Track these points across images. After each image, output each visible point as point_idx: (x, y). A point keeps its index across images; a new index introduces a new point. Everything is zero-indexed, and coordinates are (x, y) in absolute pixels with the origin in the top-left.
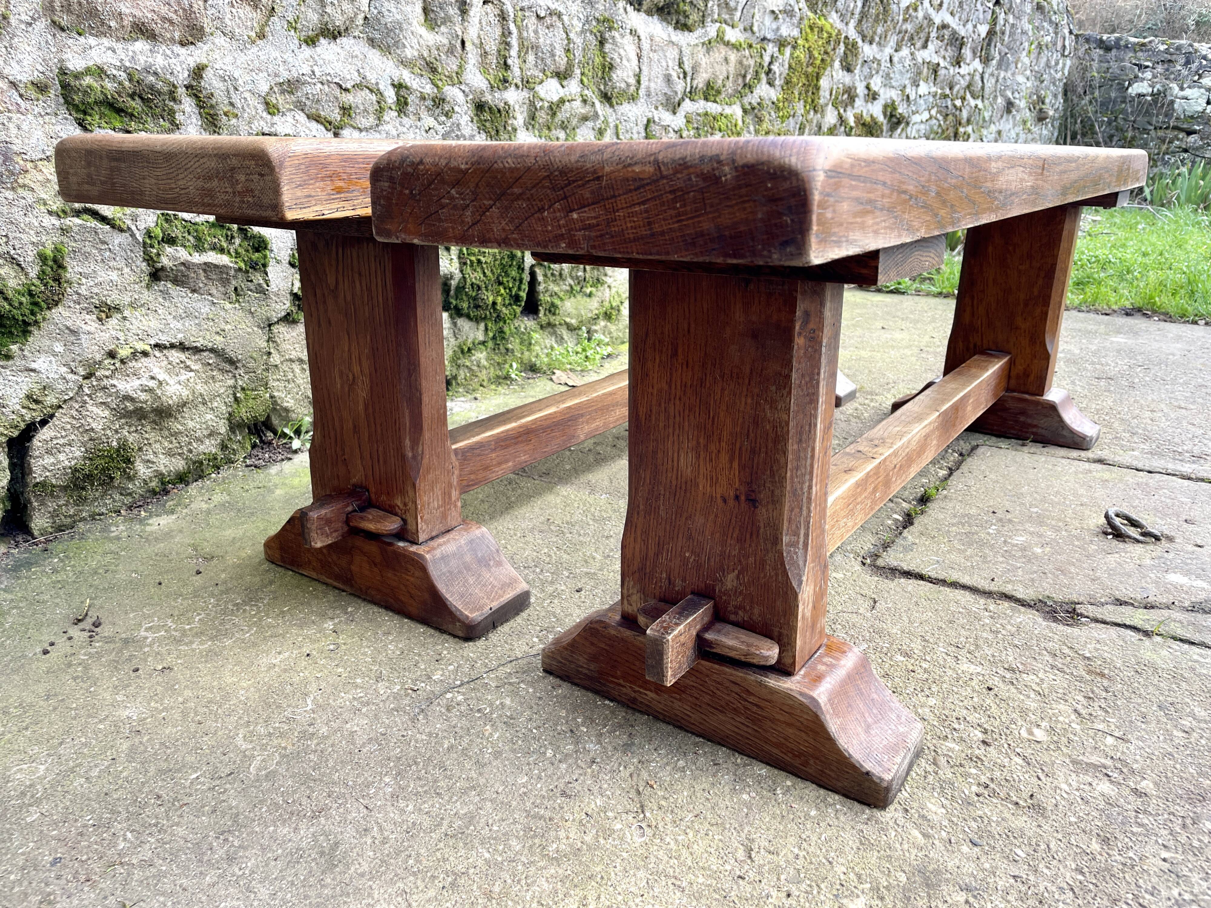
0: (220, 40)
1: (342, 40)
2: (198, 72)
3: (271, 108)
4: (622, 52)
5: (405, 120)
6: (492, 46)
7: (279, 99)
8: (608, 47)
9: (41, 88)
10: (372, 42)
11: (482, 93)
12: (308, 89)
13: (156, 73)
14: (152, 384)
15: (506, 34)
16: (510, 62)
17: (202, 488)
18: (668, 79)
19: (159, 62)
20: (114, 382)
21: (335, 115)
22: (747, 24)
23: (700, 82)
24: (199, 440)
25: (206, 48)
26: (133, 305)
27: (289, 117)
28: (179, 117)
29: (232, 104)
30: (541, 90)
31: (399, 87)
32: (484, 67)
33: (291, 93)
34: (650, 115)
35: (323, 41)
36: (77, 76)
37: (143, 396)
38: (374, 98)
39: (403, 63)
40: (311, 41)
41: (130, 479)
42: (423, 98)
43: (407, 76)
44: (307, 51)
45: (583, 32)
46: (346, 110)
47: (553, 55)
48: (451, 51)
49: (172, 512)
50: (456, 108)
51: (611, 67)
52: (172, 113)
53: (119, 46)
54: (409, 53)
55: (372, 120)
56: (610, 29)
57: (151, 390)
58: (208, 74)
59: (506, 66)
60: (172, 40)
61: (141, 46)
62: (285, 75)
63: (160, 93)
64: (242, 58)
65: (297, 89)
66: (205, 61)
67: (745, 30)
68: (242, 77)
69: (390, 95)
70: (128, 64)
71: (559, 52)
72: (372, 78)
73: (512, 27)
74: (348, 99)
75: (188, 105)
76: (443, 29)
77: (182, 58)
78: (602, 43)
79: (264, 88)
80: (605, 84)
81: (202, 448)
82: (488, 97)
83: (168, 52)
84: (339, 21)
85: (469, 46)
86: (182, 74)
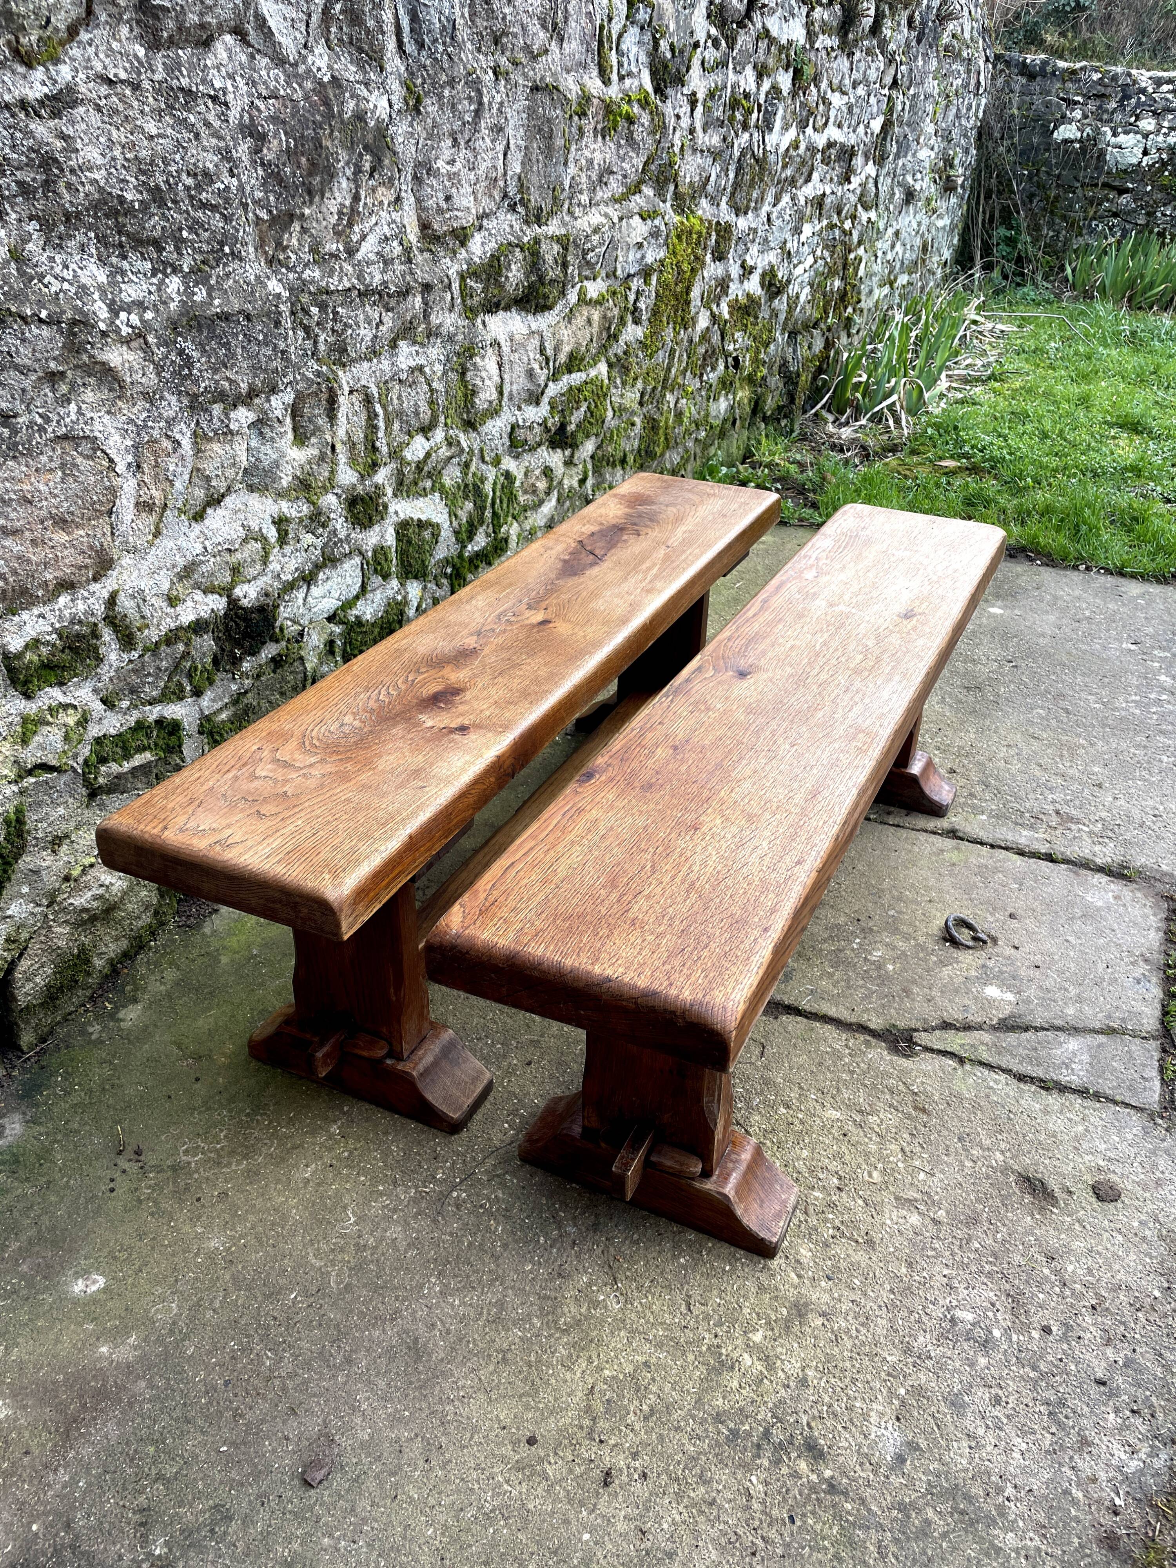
0: (126, 560)
1: (226, 501)
2: (112, 601)
3: (173, 601)
4: (484, 374)
5: (287, 550)
6: (359, 436)
7: (179, 589)
8: (469, 375)
10: (251, 488)
11: (354, 487)
12: (204, 568)
13: (80, 622)
14: (101, 891)
15: (372, 416)
16: (378, 444)
17: (148, 962)
18: (530, 374)
19: (80, 608)
20: (71, 901)
21: (228, 578)
22: (610, 269)
23: (563, 358)
24: (139, 917)
25: (115, 573)
26: (77, 828)
27: (190, 601)
28: (102, 650)
29: (143, 617)
30: (408, 454)
31: (279, 522)
32: (353, 461)
33: (188, 577)
34: (514, 420)
35: (209, 511)
36: (19, 656)
37: (95, 904)
38: (259, 546)
39: (281, 495)
40: (199, 517)
41: (89, 974)
42: (301, 522)
43: (285, 507)
44: (197, 528)
45: (445, 373)
46: (236, 568)
47: (417, 413)
48: (322, 458)
49: (135, 1001)
50: (332, 516)
51: (474, 393)
52: (96, 648)
53: (45, 609)
54: (285, 482)
55: (259, 567)
56: (471, 356)
57: (101, 897)
58: (122, 599)
59: (375, 449)
60: (88, 581)
61: (63, 600)
62: (181, 562)
63: (84, 636)
64: (145, 565)
65: (193, 571)
66: (116, 587)
67: (607, 276)
68: (147, 585)
69: (273, 534)
70: (57, 625)
71: (424, 407)
72: (256, 526)
73: (378, 408)
74: (237, 558)
75: (107, 635)
76: (313, 440)
77: (98, 594)
78: (463, 374)
79: (166, 586)
80: (468, 412)
81: (140, 923)
82: (359, 489)
83: (86, 594)
84: (222, 487)
85: (339, 447)
86: (100, 609)
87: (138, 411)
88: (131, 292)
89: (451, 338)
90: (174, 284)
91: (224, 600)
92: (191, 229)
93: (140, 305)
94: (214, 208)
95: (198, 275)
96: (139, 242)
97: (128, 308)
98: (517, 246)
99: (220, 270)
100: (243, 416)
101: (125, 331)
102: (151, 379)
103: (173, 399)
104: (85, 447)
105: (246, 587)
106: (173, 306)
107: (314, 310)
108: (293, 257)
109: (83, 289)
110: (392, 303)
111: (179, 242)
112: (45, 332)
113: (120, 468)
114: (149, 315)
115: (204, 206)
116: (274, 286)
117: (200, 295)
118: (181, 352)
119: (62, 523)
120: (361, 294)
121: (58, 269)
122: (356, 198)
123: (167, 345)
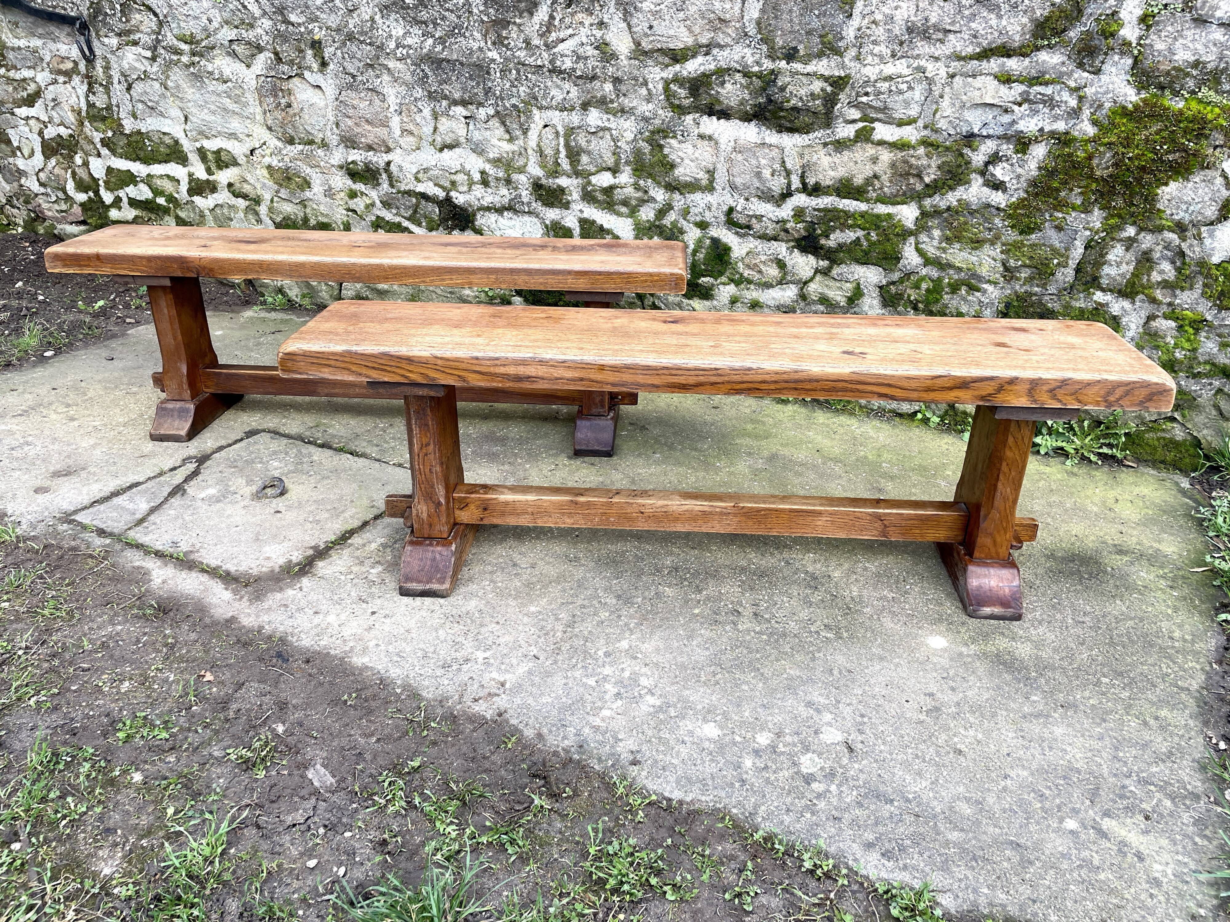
0: (398, 151)
1: (456, 150)
2: (388, 163)
3: (418, 180)
4: (680, 154)
5: (489, 190)
6: (549, 152)
7: (420, 176)
8: (666, 151)
9: (341, 167)
10: (473, 150)
11: (539, 179)
12: (431, 172)
13: (372, 164)
15: (558, 144)
16: (559, 161)
18: (759, 176)
19: (375, 159)
21: (447, 184)
25: (393, 154)
27: (425, 184)
28: (380, 181)
29: (398, 177)
30: (594, 179)
31: (483, 173)
32: (541, 164)
33: (427, 173)
34: (734, 205)
35: (445, 150)
36: (350, 164)
38: (466, 177)
39: (489, 161)
40: (441, 150)
42: (497, 179)
43: (488, 167)
44: (438, 155)
45: (635, 140)
46: (453, 183)
47: (600, 157)
48: (521, 153)
50: (519, 187)
51: (672, 165)
52: (378, 179)
53: (363, 153)
54: (491, 156)
55: (465, 188)
56: (665, 137)
58: (392, 165)
59: (559, 164)
60: (381, 151)
62: (425, 165)
63: (374, 171)
64: (408, 158)
66: (391, 159)
67: (925, 127)
68: (406, 165)
69: (477, 177)
70: (363, 160)
71: (608, 155)
72: (468, 167)
73: (561, 140)
74: (453, 177)
75: (384, 176)
77: (383, 158)
78: (658, 147)
79: (415, 171)
82: (544, 181)
85: (530, 152)
86: (382, 165)
87: (403, 89)
88: (409, 41)
89: (646, 120)
90: (430, 41)
91: (444, 194)
92: (442, 19)
93: (410, 47)
94: (452, 11)
95: (442, 41)
96: (418, 22)
97: (404, 47)
98: (739, 71)
99: (453, 40)
100: (459, 111)
101: (399, 55)
102: (408, 77)
103: (420, 90)
104: (381, 97)
105: (458, 194)
106: (424, 51)
107: (514, 72)
108: (512, 44)
109: (391, 36)
110: (580, 82)
111: (435, 24)
112: (369, 47)
113: (392, 109)
114: (411, 51)
115: (448, 10)
116: (493, 54)
117: (439, 48)
118: (423, 71)
119: (367, 121)
120: (550, 71)
121: (384, 27)
122: (552, 17)
123: (416, 65)
